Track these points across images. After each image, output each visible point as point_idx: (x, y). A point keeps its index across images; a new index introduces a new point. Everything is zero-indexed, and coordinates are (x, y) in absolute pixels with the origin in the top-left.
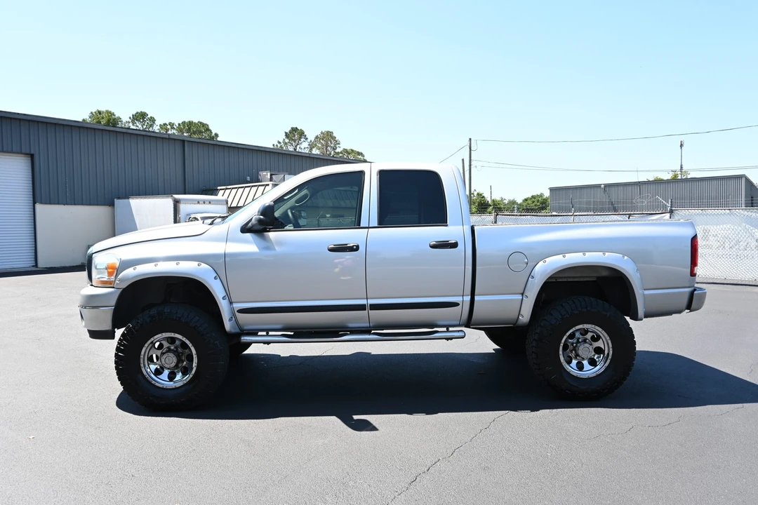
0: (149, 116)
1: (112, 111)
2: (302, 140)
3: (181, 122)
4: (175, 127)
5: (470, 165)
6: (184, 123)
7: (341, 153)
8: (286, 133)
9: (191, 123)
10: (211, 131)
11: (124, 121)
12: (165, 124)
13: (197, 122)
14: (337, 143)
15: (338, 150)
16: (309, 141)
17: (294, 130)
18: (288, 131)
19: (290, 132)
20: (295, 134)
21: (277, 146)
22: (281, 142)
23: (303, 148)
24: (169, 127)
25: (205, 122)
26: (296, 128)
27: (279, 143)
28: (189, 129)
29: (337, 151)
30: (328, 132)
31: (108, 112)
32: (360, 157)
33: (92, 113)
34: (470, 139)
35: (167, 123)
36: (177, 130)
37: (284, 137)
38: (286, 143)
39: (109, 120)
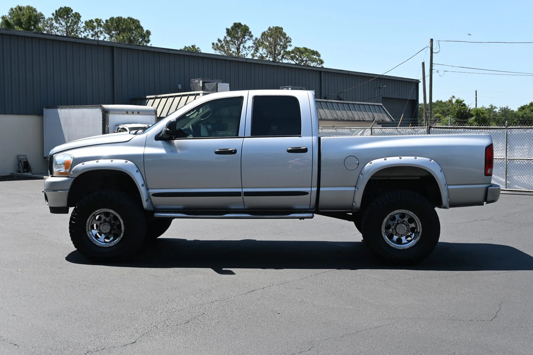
0: (74, 12)
1: (34, 7)
2: (247, 37)
3: (108, 19)
4: (102, 24)
5: (431, 70)
6: (112, 19)
7: (292, 52)
8: (228, 30)
9: (119, 19)
10: (141, 28)
11: (47, 17)
12: (91, 21)
13: (126, 18)
14: (288, 40)
15: (289, 49)
16: (254, 38)
17: (237, 26)
18: (229, 27)
19: (232, 28)
20: (238, 31)
21: (217, 44)
22: (222, 40)
23: (247, 47)
24: (95, 24)
25: (135, 18)
26: (240, 24)
27: (220, 41)
28: (118, 26)
29: (287, 50)
30: (277, 28)
31: (29, 8)
32: (315, 57)
33: (12, 9)
34: (432, 40)
35: (94, 20)
36: (104, 28)
37: (226, 35)
38: (227, 42)
39: (30, 18)
